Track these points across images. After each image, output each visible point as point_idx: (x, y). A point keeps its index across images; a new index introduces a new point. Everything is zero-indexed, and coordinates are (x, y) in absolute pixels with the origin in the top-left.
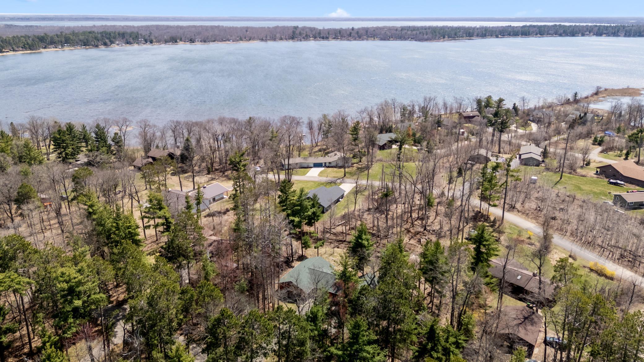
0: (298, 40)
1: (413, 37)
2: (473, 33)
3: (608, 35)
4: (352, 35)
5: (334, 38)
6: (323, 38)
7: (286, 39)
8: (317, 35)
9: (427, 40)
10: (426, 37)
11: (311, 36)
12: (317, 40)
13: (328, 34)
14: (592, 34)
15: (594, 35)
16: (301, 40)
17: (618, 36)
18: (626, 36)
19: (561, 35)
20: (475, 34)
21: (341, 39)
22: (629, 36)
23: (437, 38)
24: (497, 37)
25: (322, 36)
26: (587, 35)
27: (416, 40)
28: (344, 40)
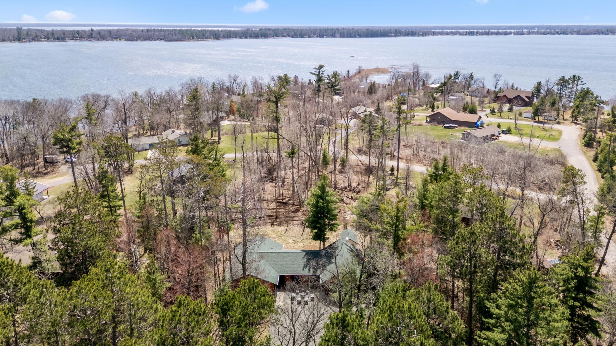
0: (26, 41)
1: (162, 38)
2: (219, 36)
3: (328, 36)
4: (93, 36)
5: (73, 39)
6: (58, 39)
7: (11, 41)
8: (50, 36)
9: (177, 40)
10: (175, 38)
11: (43, 37)
12: (51, 41)
13: (64, 34)
14: (316, 36)
15: (317, 36)
16: (30, 42)
17: (335, 37)
18: (341, 37)
19: (292, 37)
20: (221, 36)
21: (81, 40)
22: (343, 37)
23: (187, 38)
24: (241, 38)
25: (56, 36)
26: (313, 36)
27: (166, 41)
28: (85, 41)
